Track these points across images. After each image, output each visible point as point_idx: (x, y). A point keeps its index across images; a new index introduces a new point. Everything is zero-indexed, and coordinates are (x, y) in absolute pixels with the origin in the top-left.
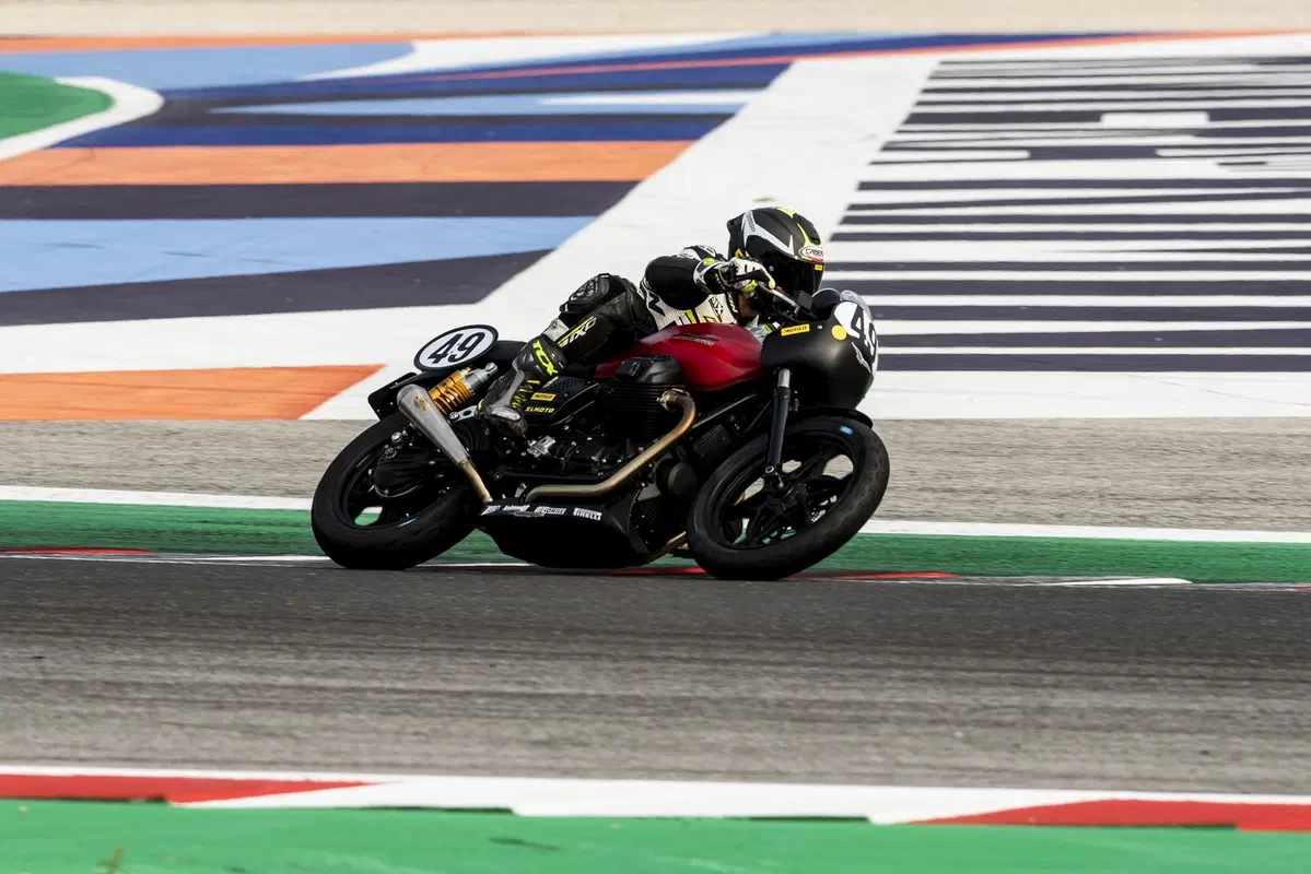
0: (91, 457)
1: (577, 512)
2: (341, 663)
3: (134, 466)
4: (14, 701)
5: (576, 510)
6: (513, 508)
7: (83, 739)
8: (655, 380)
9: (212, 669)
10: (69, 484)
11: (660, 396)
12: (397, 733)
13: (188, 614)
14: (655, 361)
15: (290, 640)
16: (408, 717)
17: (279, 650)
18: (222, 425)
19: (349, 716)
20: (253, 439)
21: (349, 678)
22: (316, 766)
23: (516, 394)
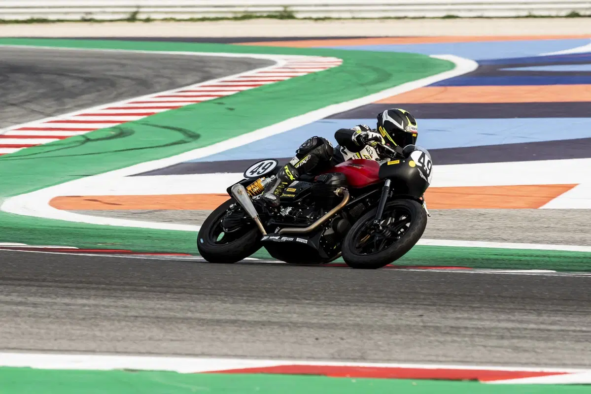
0: (445, 225)
1: (298, 240)
2: (557, 319)
3: (464, 230)
4: (411, 335)
5: (298, 239)
6: (273, 237)
7: (441, 352)
8: (334, 183)
9: (499, 321)
10: (435, 238)
11: (335, 190)
12: (583, 350)
13: (489, 297)
14: (334, 175)
15: (535, 308)
16: (587, 343)
17: (529, 312)
18: (504, 211)
19: (561, 342)
20: (518, 218)
21: (561, 326)
22: (546, 365)
23: (277, 188)
